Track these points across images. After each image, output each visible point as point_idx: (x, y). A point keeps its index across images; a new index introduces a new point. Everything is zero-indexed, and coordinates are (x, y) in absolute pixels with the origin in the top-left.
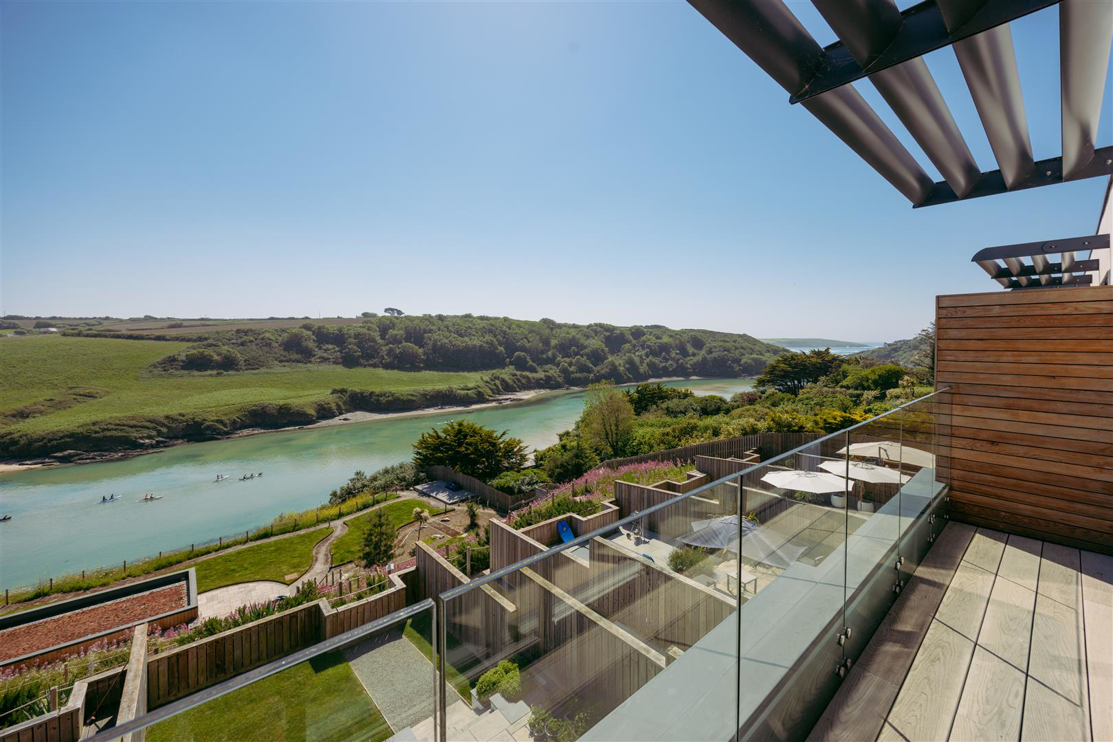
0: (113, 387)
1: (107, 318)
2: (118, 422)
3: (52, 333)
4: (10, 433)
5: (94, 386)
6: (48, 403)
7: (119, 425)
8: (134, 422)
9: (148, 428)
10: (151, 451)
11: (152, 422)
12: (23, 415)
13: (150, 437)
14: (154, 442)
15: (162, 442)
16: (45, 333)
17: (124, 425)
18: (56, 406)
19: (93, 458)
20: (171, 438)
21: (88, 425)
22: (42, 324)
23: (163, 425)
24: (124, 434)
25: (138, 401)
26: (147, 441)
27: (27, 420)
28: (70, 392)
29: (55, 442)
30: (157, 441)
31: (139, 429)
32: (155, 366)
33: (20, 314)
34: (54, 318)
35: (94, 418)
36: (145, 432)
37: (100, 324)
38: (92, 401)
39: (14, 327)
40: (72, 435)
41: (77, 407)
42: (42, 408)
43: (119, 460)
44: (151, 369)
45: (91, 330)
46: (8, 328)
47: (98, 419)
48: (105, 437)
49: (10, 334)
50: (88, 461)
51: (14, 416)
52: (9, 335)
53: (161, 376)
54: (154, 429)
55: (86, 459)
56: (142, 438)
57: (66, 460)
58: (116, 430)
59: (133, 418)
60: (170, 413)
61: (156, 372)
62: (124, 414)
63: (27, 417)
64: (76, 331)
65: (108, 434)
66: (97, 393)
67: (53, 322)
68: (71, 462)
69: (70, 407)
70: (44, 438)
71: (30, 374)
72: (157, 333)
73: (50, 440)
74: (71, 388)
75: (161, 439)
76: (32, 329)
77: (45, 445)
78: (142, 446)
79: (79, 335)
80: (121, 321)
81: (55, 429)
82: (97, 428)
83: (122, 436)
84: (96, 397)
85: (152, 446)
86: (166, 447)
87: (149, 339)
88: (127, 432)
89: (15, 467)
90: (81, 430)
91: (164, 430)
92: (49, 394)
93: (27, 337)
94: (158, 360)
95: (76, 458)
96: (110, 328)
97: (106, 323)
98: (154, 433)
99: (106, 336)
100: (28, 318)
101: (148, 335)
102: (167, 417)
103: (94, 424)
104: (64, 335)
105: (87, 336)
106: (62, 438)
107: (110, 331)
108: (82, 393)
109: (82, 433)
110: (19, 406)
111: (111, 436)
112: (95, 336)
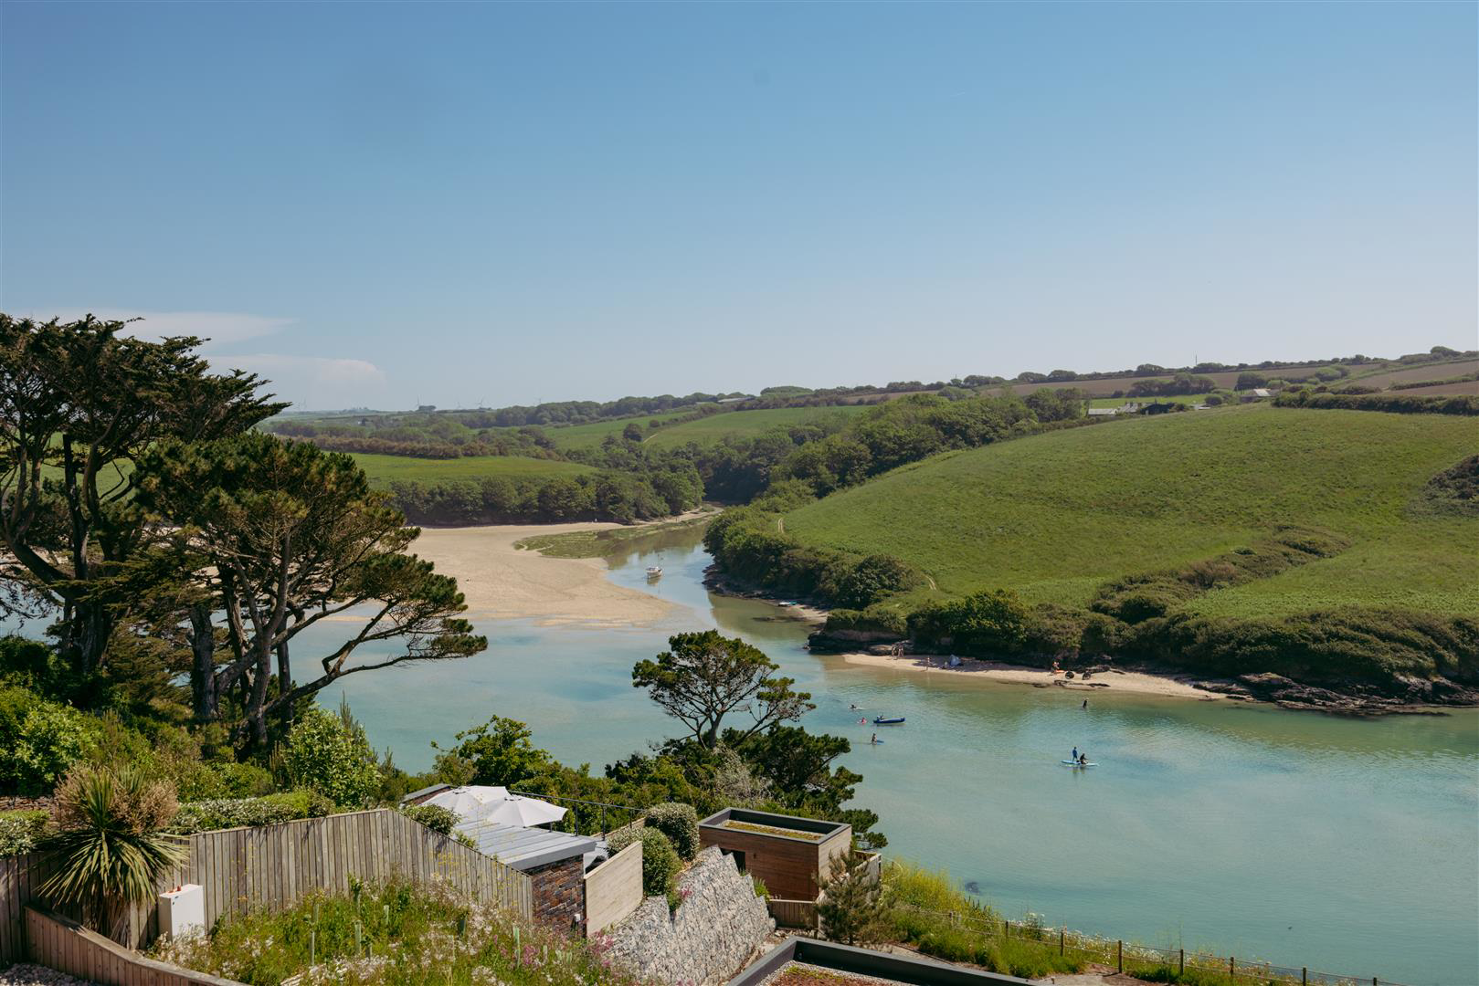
0: (1356, 532)
1: (1358, 360)
2: (1357, 621)
3: (1260, 399)
4: (1184, 617)
5: (1322, 528)
6: (1242, 560)
7: (1358, 628)
8: (1387, 627)
9: (1417, 647)
10: (1420, 709)
11: (1426, 633)
12: (1203, 580)
13: (1420, 672)
14: (1428, 686)
15: (1446, 689)
16: (1249, 400)
17: (1368, 631)
18: (1256, 567)
19: (1310, 701)
20: (1466, 683)
21: (1301, 618)
22: (1247, 378)
23: (1450, 645)
24: (1367, 653)
25: (1400, 574)
26: (1414, 680)
27: (1211, 593)
28: (1278, 537)
29: (1247, 649)
30: (1435, 685)
31: (1398, 645)
32: (1441, 484)
33: (1215, 361)
34: (1267, 365)
35: (1315, 605)
36: (1411, 657)
37: (1344, 374)
38: (1313, 562)
39: (1204, 388)
40: (1275, 638)
41: (1288, 574)
42: (1233, 569)
43: (1354, 715)
44: (1434, 490)
45: (1323, 389)
46: (1198, 391)
47: (1322, 608)
48: (1331, 653)
49: (1197, 403)
50: (1301, 705)
51: (1191, 580)
52: (1198, 407)
53: (1454, 511)
54: (1430, 650)
55: (1297, 699)
56: (1403, 670)
57: (1263, 692)
58: (1352, 639)
59: (1387, 615)
60: (1467, 615)
61: (1443, 498)
62: (1370, 604)
63: (1210, 586)
64: (1296, 395)
65: (1338, 646)
66: (1325, 545)
67: (1264, 375)
68: (1271, 700)
69: (1276, 572)
70: (1231, 637)
71: (1219, 493)
72: (1451, 394)
73: (1241, 643)
74: (1281, 529)
75: (1444, 681)
76: (1231, 392)
77: (1232, 653)
78: (1402, 691)
79: (1301, 403)
80: (1383, 364)
81: (1251, 619)
82: (1316, 629)
83: (1365, 659)
84: (1321, 555)
85: (1426, 697)
86: (1454, 703)
87: (1433, 410)
88: (1371, 649)
89: (1186, 690)
90: (1289, 629)
91: (1453, 659)
92: (1244, 538)
93: (1225, 409)
94: (1450, 467)
95: (1281, 693)
96: (1358, 384)
97: (1355, 372)
98: (1429, 662)
99: (1347, 406)
100: (1228, 368)
101: (1429, 401)
102: (1459, 624)
103: (1314, 618)
104: (1278, 404)
105: (1315, 405)
106: (1259, 641)
107: (1357, 391)
108: (1298, 541)
109: (1291, 637)
110: (1198, 560)
111: (1343, 654)
112: (1329, 405)
